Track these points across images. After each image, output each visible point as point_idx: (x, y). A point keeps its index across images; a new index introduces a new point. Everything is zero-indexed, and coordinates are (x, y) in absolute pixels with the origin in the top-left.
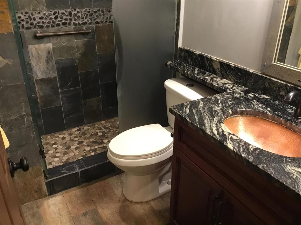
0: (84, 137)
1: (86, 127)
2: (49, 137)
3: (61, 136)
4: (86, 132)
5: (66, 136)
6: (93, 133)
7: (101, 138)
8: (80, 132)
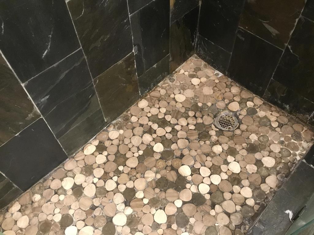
0: (127, 170)
1: (114, 134)
2: (37, 197)
3: (68, 184)
4: (122, 152)
5: (80, 179)
6: (139, 149)
7: (169, 163)
8: (105, 153)
